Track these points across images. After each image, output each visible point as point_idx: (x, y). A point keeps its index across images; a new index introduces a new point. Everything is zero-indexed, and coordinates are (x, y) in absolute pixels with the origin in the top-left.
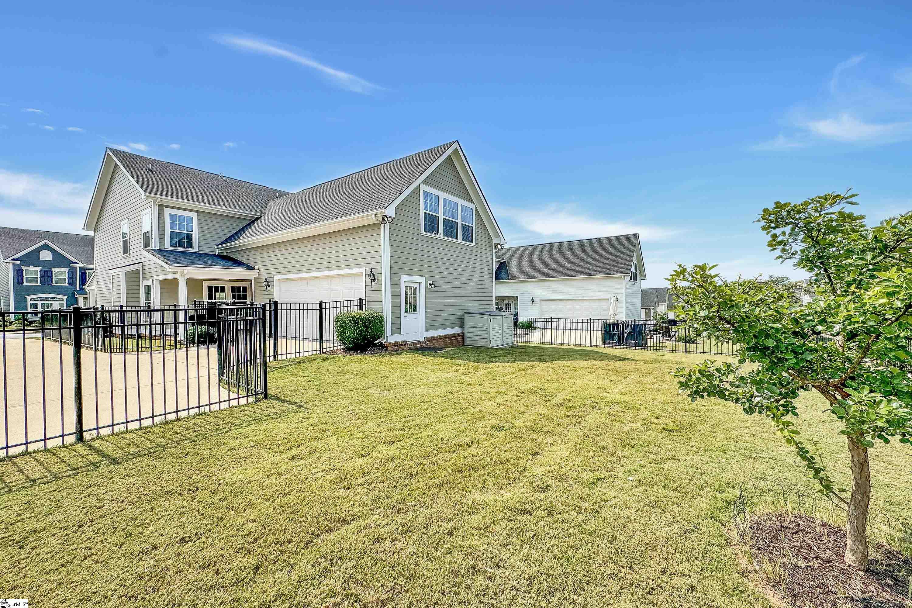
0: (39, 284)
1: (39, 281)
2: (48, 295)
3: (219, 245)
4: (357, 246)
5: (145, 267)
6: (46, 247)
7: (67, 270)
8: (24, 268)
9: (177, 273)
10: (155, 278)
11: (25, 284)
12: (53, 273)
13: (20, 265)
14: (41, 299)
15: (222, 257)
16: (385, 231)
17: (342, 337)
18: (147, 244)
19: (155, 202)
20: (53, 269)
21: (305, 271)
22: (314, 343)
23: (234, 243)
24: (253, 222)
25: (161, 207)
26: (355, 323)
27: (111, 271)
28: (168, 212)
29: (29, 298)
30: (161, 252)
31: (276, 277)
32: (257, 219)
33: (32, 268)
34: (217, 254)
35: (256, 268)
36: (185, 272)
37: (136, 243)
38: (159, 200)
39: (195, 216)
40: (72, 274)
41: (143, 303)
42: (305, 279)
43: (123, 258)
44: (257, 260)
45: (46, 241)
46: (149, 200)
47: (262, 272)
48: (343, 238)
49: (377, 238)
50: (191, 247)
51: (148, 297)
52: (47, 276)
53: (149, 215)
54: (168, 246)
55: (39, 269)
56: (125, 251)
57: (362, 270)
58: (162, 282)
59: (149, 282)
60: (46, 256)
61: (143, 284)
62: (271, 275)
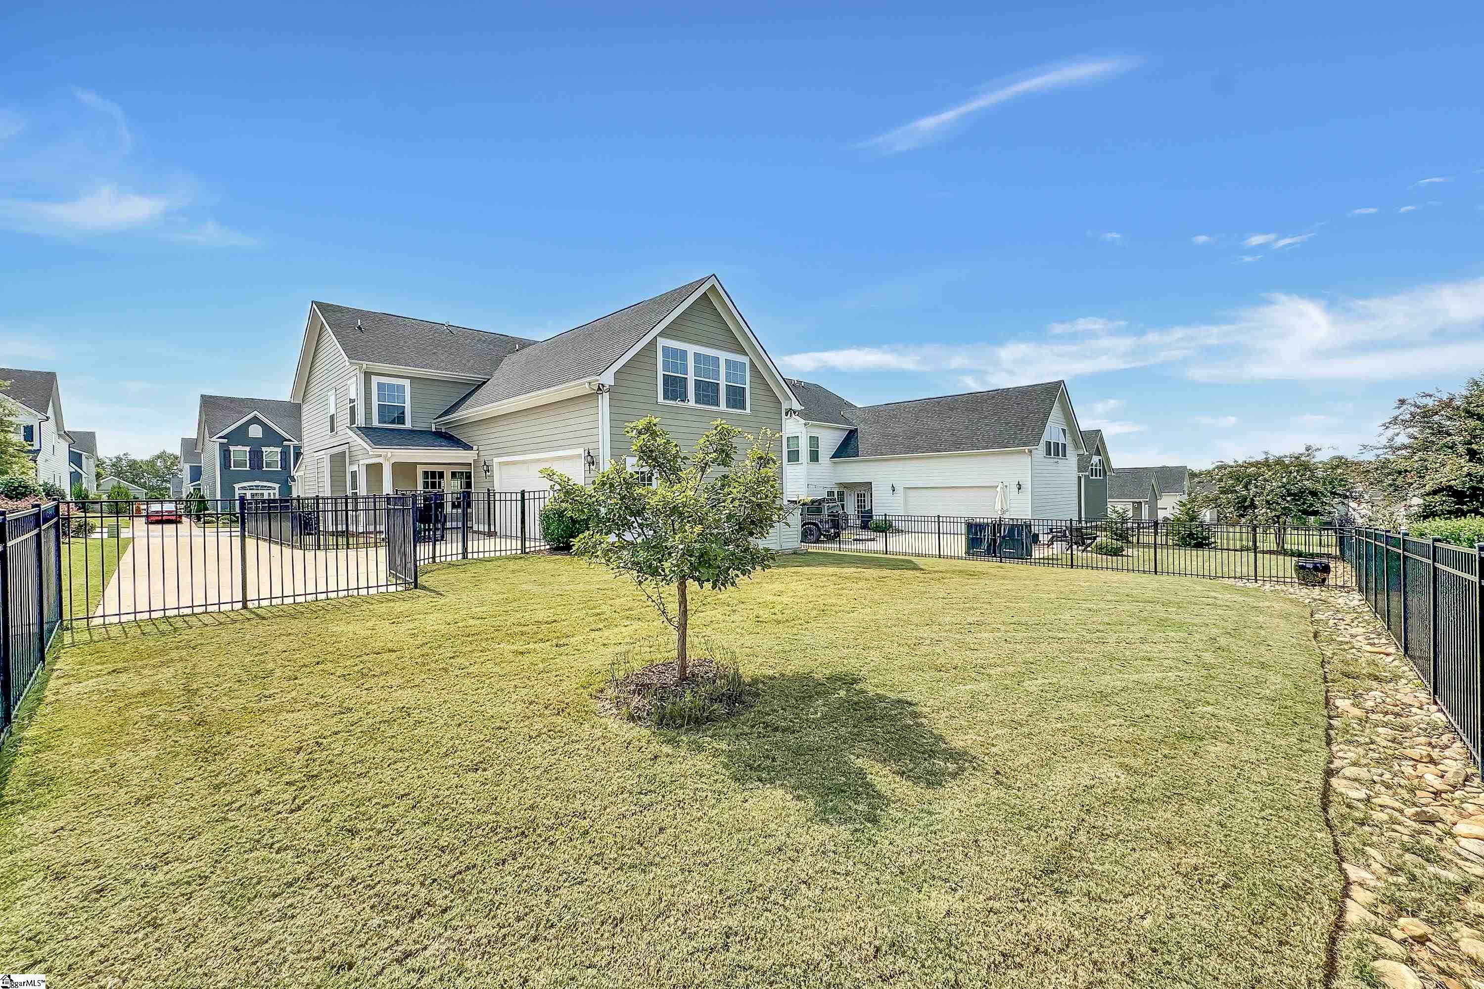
0: (248, 469)
1: (248, 465)
2: (257, 483)
3: (440, 417)
4: (572, 422)
5: (352, 449)
6: (255, 420)
7: (279, 450)
8: (232, 448)
9: (381, 456)
10: (361, 462)
11: (232, 468)
12: (264, 454)
13: (228, 444)
14: (251, 488)
15: (439, 435)
16: (604, 401)
17: (546, 533)
18: (353, 421)
19: (360, 370)
20: (264, 449)
21: (524, 452)
22: (514, 542)
23: (451, 416)
24: (479, 386)
25: (368, 375)
26: (559, 516)
27: (316, 454)
28: (375, 380)
29: (237, 486)
30: (368, 431)
31: (496, 460)
32: (484, 383)
33: (240, 448)
34: (434, 430)
35: (475, 448)
36: (389, 455)
37: (344, 419)
38: (365, 366)
39: (407, 383)
40: (285, 454)
41: (349, 492)
42: (524, 462)
43: (331, 437)
44: (477, 438)
45: (256, 412)
46: (354, 367)
47: (481, 453)
48: (561, 411)
49: (594, 411)
50: (404, 423)
51: (354, 486)
52: (256, 457)
53: (355, 385)
54: (376, 423)
55: (248, 449)
56: (332, 430)
57: (581, 451)
58: (368, 466)
59: (355, 468)
60: (255, 431)
61: (350, 469)
62: (489, 458)
